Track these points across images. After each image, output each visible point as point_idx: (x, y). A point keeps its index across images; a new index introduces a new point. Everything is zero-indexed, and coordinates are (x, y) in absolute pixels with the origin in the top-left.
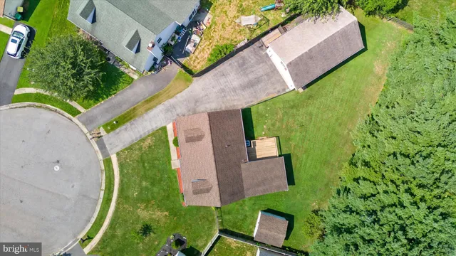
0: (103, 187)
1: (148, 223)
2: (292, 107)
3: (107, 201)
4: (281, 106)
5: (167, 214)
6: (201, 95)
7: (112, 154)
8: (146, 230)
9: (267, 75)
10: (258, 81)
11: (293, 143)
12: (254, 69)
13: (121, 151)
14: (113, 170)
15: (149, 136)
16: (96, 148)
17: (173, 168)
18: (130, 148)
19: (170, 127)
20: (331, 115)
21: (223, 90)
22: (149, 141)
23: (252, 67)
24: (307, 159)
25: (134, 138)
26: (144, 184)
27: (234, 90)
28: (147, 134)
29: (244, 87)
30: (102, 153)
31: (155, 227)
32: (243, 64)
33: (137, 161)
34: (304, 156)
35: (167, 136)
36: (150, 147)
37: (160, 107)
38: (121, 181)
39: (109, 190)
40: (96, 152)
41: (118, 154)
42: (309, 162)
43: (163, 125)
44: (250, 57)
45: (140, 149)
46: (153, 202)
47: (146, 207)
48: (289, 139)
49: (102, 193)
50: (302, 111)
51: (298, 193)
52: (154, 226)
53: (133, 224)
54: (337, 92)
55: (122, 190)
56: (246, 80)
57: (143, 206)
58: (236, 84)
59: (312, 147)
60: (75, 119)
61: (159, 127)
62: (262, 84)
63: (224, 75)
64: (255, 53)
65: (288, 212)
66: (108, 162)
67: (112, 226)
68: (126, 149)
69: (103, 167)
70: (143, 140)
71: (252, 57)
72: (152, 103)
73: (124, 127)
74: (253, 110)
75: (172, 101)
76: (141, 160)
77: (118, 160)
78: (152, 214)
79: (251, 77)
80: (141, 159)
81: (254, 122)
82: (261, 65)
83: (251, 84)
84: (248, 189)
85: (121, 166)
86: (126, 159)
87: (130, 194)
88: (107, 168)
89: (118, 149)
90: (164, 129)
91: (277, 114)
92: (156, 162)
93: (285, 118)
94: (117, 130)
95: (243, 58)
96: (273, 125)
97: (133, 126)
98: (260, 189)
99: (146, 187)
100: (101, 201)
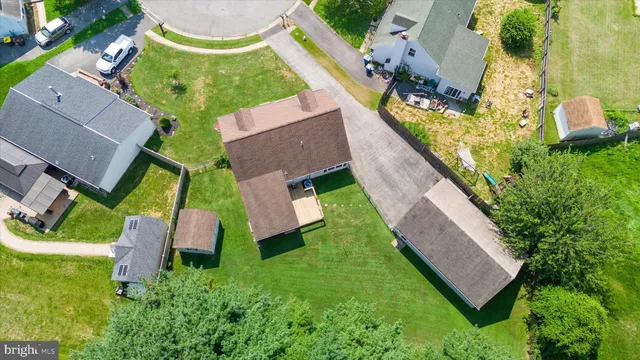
0: (225, 39)
1: (188, 91)
2: (368, 236)
3: (211, 45)
4: (368, 221)
5: (202, 109)
7: (267, 42)
8: (180, 89)
9: (404, 196)
10: (393, 186)
11: (320, 246)
12: (408, 179)
13: (272, 50)
14: (248, 45)
15: (295, 74)
16: (271, 26)
18: (277, 58)
20: (371, 293)
21: (370, 146)
22: (289, 75)
23: (410, 175)
24: (302, 270)
25: (290, 60)
26: (237, 78)
27: (374, 159)
28: (297, 72)
29: (380, 170)
30: (266, 32)
31: (184, 98)
32: (410, 164)
33: (263, 67)
34: (305, 266)
36: (282, 77)
37: (333, 82)
38: (236, 55)
39: (224, 45)
40: (266, 26)
41: (268, 47)
42: (299, 273)
43: (312, 87)
44: (421, 171)
45: (278, 68)
46: (215, 91)
47: (208, 85)
48: (324, 239)
49: (220, 39)
50: (367, 250)
51: (252, 266)
52: (185, 96)
53: (186, 74)
54: (406, 295)
55: (225, 57)
56: (391, 171)
57: (209, 81)
58: (383, 160)
59: (321, 274)
61: (308, 83)
62: (390, 193)
63: (390, 144)
64: (427, 177)
65: (222, 258)
66: (257, 39)
67: (180, 54)
68: (275, 55)
69: (249, 35)
70: (289, 70)
71: (422, 174)
72: (335, 72)
73: (301, 48)
74: (354, 187)
75: (343, 92)
76: (265, 71)
77: (261, 49)
78: (200, 93)
79: (396, 177)
80: (267, 71)
81: (338, 190)
82: (415, 187)
83: (386, 178)
85: (255, 53)
86: (264, 56)
87: (222, 66)
88: (249, 39)
89: (274, 47)
91: (355, 217)
92: (265, 87)
93: (352, 230)
94: (296, 43)
95: (416, 164)
96: (339, 216)
97: (304, 57)
99: (232, 82)
100: (210, 38)
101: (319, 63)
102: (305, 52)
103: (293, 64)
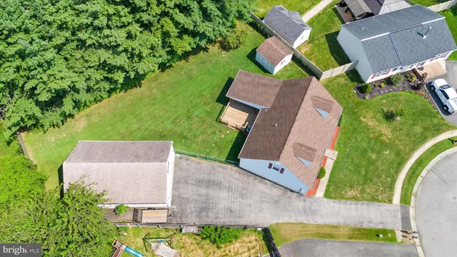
0: (419, 179)
1: (384, 120)
2: (185, 138)
3: (421, 163)
4: (194, 145)
5: (362, 118)
6: (268, 205)
7: (397, 205)
8: (390, 117)
9: (186, 182)
10: (199, 183)
11: (207, 108)
12: (194, 197)
13: (385, 202)
14: (402, 188)
15: (347, 199)
16: (413, 223)
17: (337, 152)
18: (374, 199)
19: (320, 193)
20: (156, 111)
21: (242, 196)
22: (351, 193)
23: (196, 201)
24: (205, 90)
25: (365, 207)
26: (374, 156)
27: (229, 189)
28: (349, 202)
29: (218, 185)
30: (408, 213)
31: (379, 114)
32: (203, 209)
33: (371, 181)
34: (205, 93)
35: (328, 186)
36: (351, 187)
37: (320, 221)
38: (397, 172)
39: (414, 172)
40: (415, 219)
41: (390, 201)
42: (204, 87)
43: (326, 200)
44: (192, 213)
45: (363, 191)
46: (371, 135)
47: (381, 135)
48: (209, 113)
49: (424, 173)
50: (179, 130)
51: (231, 70)
52: (380, 116)
53: (401, 129)
54: (135, 127)
55: (400, 165)
56: (211, 192)
57: (384, 138)
58: (224, 194)
59: (193, 97)
61: (332, 201)
62: (198, 177)
63: (231, 211)
64: (183, 212)
65: (249, 61)
66: (405, 200)
67: (424, 139)
68: (378, 201)
69: (413, 199)
70: (355, 198)
71: (189, 210)
72: (328, 231)
73: (372, 226)
74: (223, 158)
75: (304, 219)
76: (367, 179)
77: (392, 195)
78: (377, 126)
79: (204, 191)
81: (230, 146)
82: (186, 196)
83: (210, 183)
84: (276, 86)
85: (391, 187)
86: (383, 192)
87: (393, 156)
88: (409, 194)
89: (387, 206)
90: (327, 195)
91: (203, 141)
92: (352, 168)
93: (198, 132)
94: (380, 227)
95: (199, 216)
96: (214, 133)
97: (361, 220)
98: (265, 81)
99: (373, 151)
100: (428, 167)
101: (345, 226)
102: (365, 226)
103: (359, 206)
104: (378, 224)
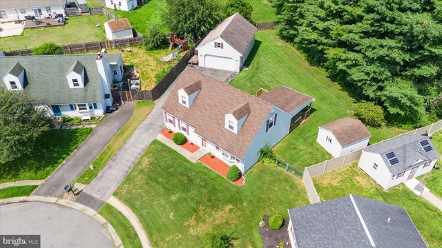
0: (119, 242)
5: (232, 207)
7: (108, 198)
13: (119, 188)
14: (120, 213)
15: (143, 157)
16: (80, 206)
17: (194, 162)
18: (128, 179)
19: (161, 137)
22: (146, 161)
25: (126, 169)
26: (173, 198)
28: (139, 157)
30: (92, 207)
31: (230, 231)
33: (147, 184)
35: (163, 145)
36: (152, 164)
37: (138, 132)
38: (142, 218)
40: (82, 212)
41: (115, 194)
43: (152, 140)
45: (142, 172)
46: (202, 208)
47: (198, 219)
57: (192, 221)
60: (32, 198)
61: (149, 144)
66: (109, 211)
68: (124, 183)
70: (139, 163)
72: (127, 134)
73: (106, 168)
75: (146, 122)
77: (120, 199)
78: (213, 221)
80: (150, 179)
85: (129, 202)
86: (129, 192)
87: (164, 220)
88: (109, 216)
89: (113, 189)
90: (155, 142)
92: (171, 170)
94: (100, 174)
97: (117, 161)
99: (181, 200)
102: (110, 162)
103: (130, 164)
104: (103, 173)
